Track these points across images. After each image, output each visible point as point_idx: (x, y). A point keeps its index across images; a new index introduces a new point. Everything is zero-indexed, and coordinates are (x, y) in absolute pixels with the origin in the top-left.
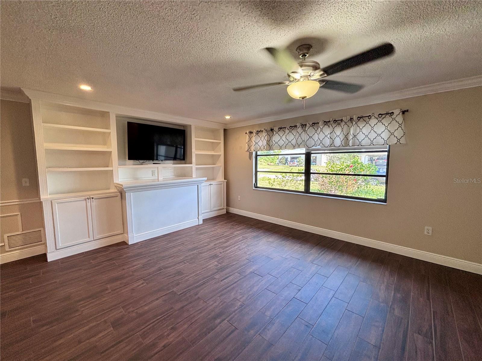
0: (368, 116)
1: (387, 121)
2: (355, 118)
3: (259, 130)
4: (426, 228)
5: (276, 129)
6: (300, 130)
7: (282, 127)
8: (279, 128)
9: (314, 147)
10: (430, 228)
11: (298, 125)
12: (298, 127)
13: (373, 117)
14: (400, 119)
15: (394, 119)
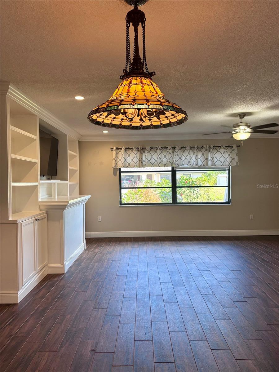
0: (219, 147)
1: (229, 151)
2: (212, 147)
3: (127, 148)
4: (251, 215)
5: (148, 148)
6: (171, 151)
7: (153, 147)
8: (150, 148)
9: (182, 166)
10: (252, 215)
11: (169, 147)
12: (169, 149)
13: (222, 148)
14: (236, 150)
15: (233, 150)
